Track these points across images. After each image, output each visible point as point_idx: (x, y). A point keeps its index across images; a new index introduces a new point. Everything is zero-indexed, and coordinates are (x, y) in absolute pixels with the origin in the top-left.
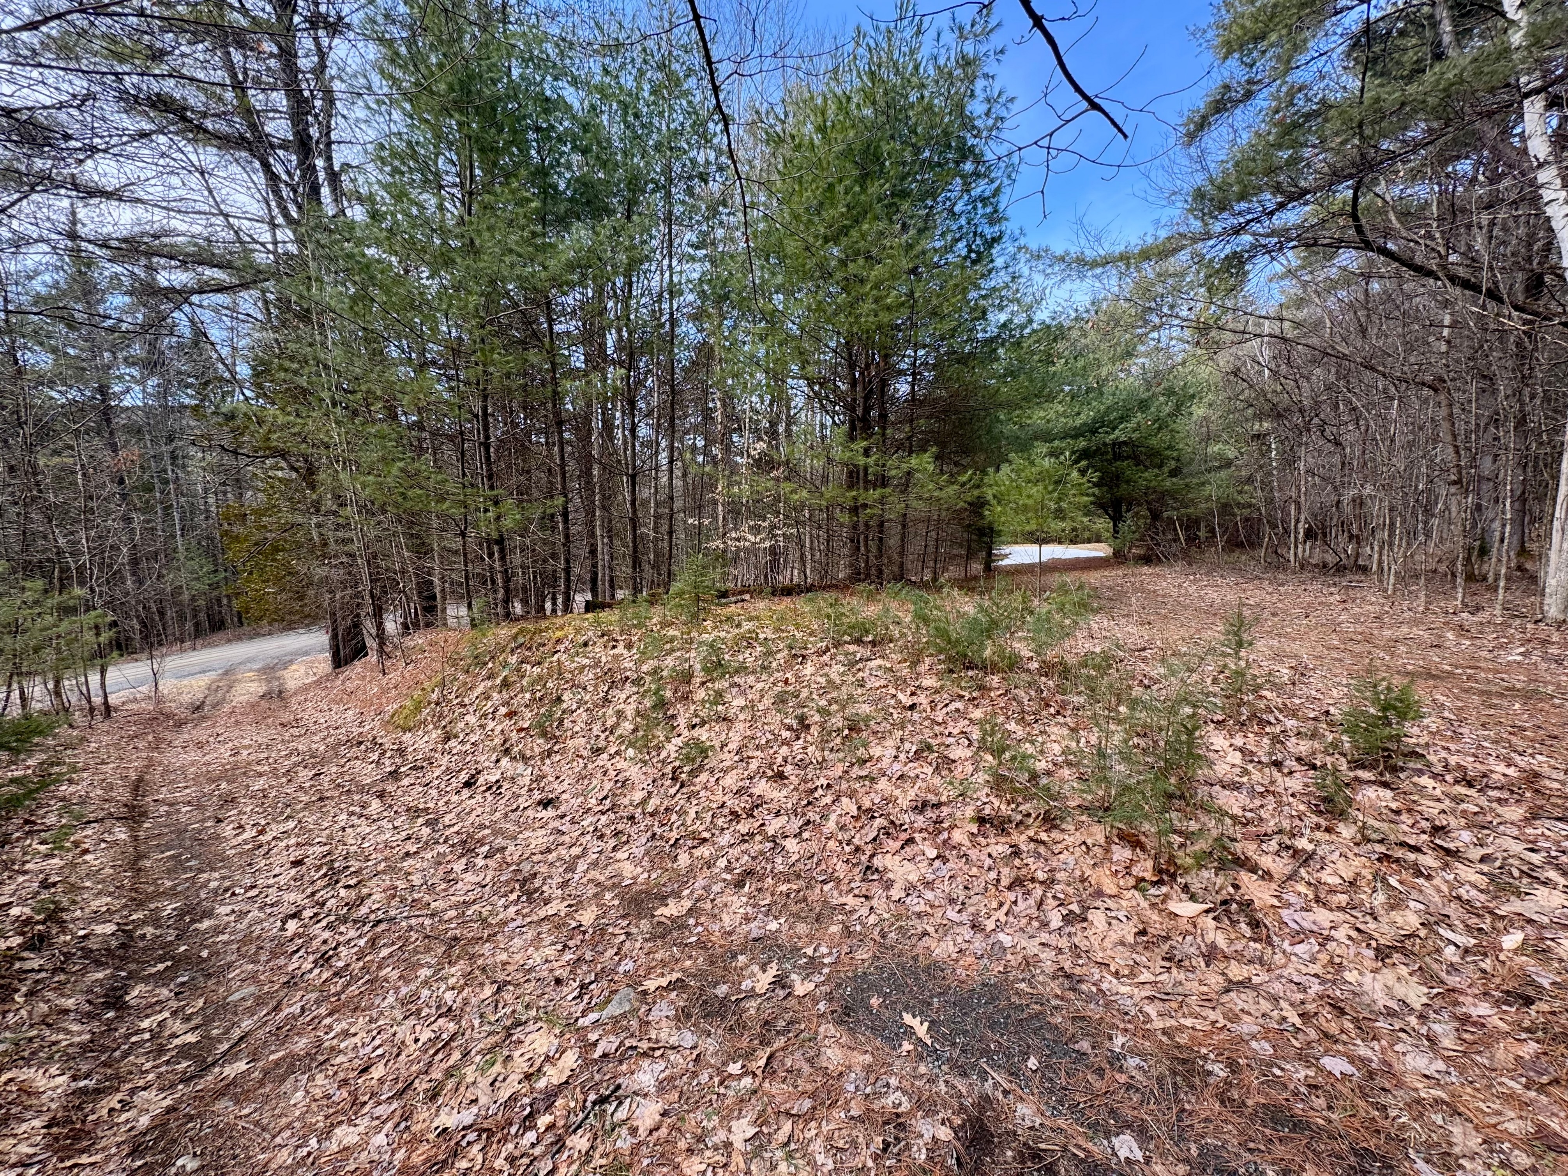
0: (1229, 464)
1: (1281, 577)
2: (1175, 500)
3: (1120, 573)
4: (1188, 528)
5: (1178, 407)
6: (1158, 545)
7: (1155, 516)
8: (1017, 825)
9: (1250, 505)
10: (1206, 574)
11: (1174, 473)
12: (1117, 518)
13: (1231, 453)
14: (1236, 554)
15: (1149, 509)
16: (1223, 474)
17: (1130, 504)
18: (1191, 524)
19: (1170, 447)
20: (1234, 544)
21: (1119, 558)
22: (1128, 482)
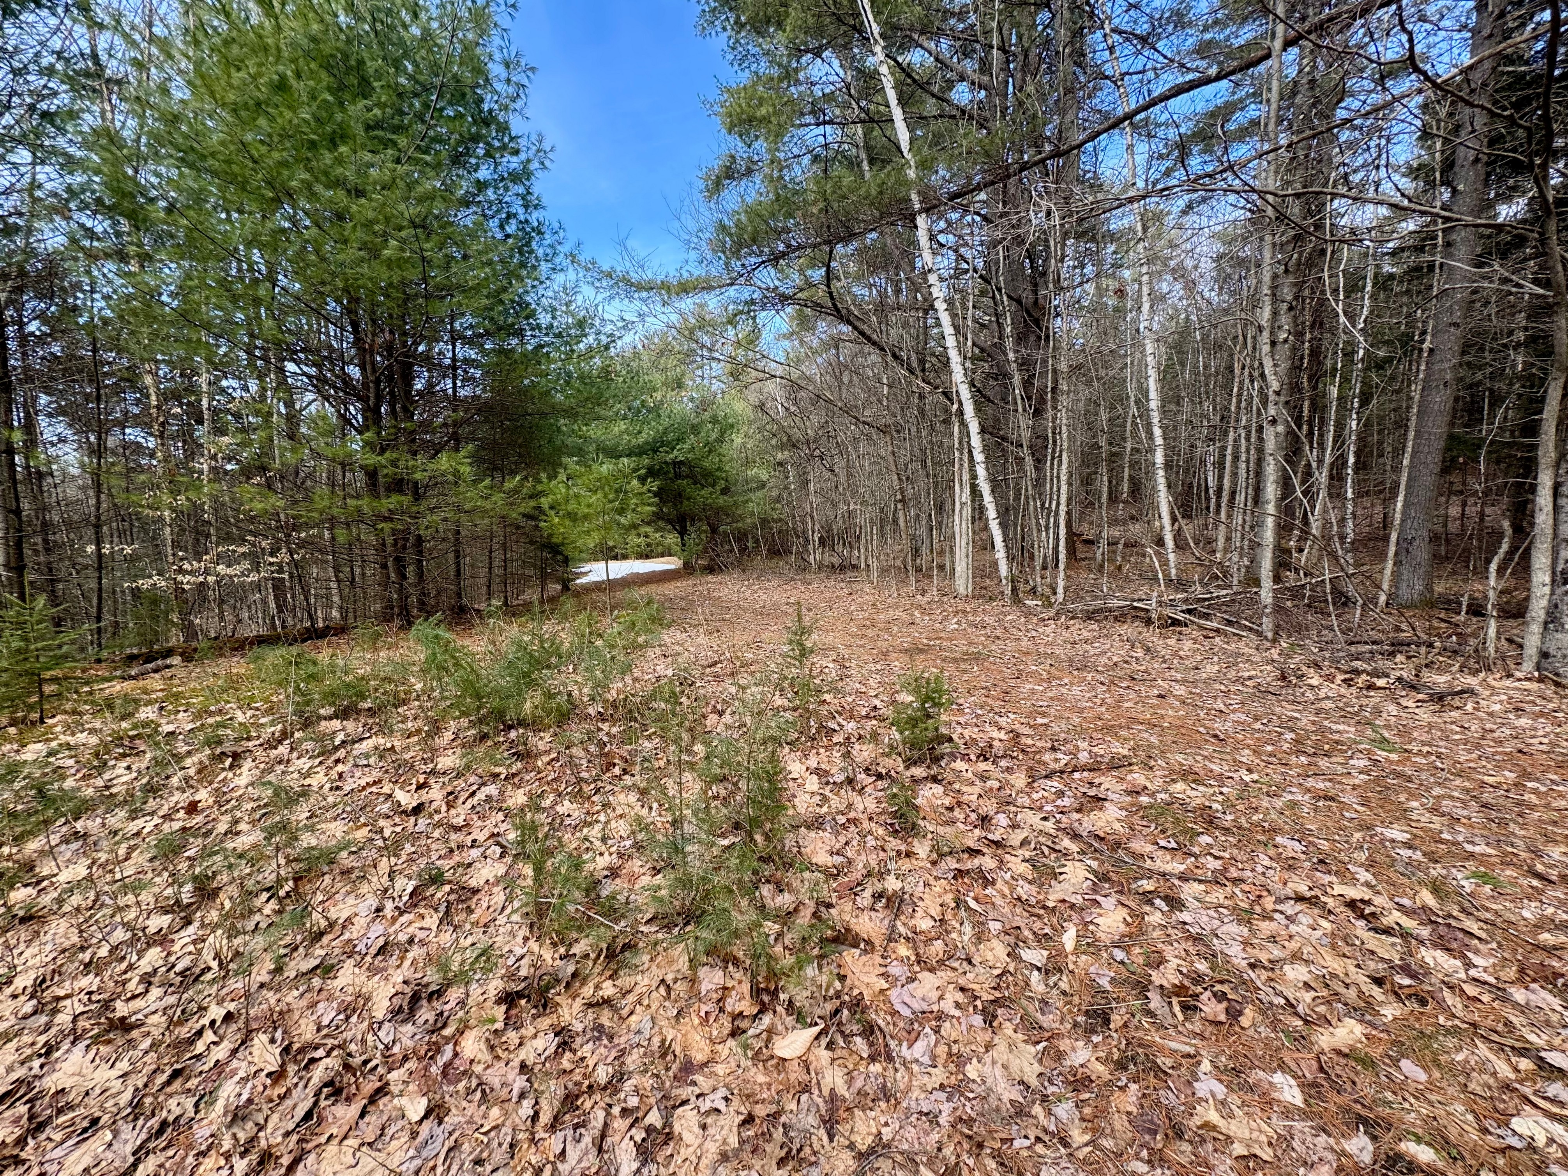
0: (763, 485)
1: (808, 577)
2: (727, 515)
3: (690, 583)
4: (739, 540)
5: (722, 433)
6: (718, 555)
7: (714, 530)
8: (568, 985)
9: (780, 520)
10: (758, 578)
11: (725, 491)
12: (683, 532)
13: (764, 477)
14: (775, 561)
15: (709, 524)
16: (759, 494)
17: (693, 520)
18: (741, 536)
19: (719, 469)
20: (775, 553)
21: (688, 570)
22: (688, 499)
